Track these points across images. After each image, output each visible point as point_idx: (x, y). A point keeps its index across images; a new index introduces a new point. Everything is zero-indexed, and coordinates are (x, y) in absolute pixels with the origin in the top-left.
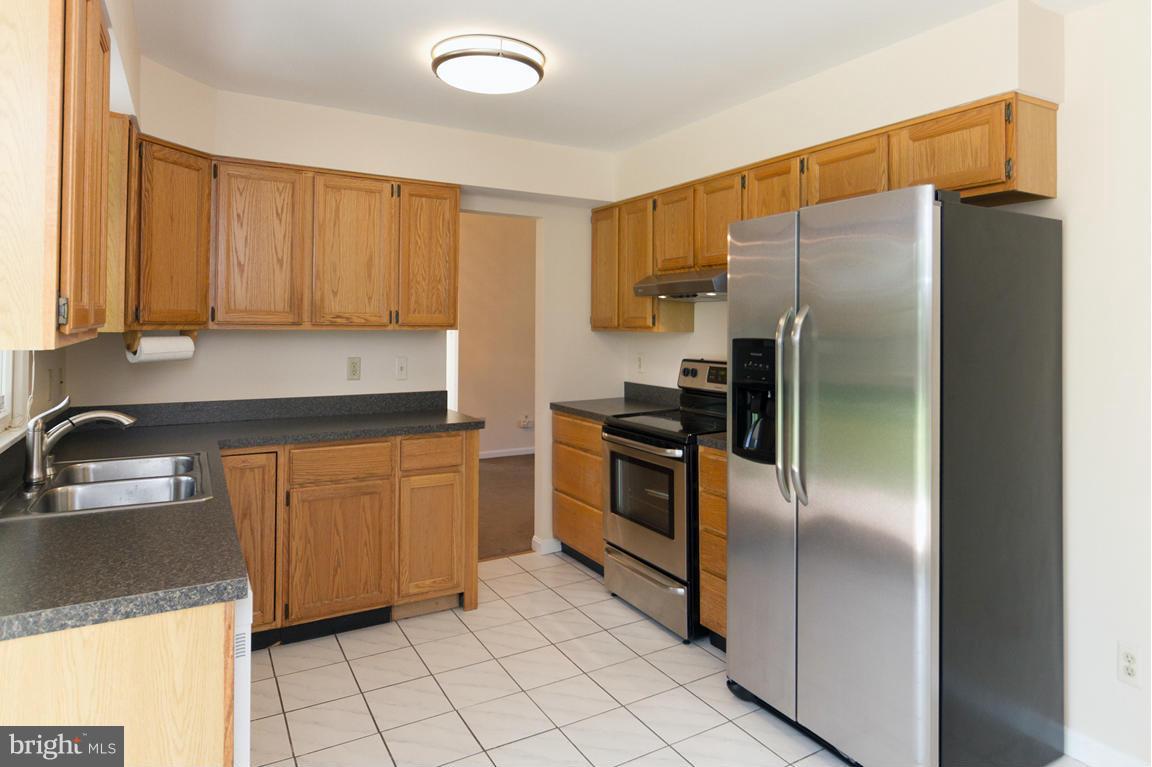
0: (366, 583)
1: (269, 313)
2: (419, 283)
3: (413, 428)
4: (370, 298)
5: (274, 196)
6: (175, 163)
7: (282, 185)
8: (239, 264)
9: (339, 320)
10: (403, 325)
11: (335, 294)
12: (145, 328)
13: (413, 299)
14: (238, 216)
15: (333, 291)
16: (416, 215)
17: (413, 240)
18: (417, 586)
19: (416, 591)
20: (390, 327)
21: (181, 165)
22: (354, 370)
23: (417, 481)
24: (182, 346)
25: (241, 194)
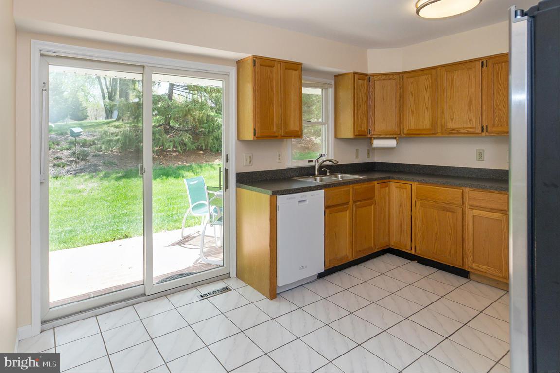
0: (450, 252)
1: (424, 130)
2: (501, 110)
3: (473, 185)
4: (470, 120)
5: (424, 81)
6: (384, 80)
7: (427, 77)
8: (412, 111)
9: (453, 131)
10: (489, 133)
11: (452, 119)
12: (374, 136)
13: (497, 119)
14: (411, 93)
15: (451, 118)
16: (498, 73)
17: (496, 87)
18: (478, 266)
19: (476, 268)
20: (483, 134)
21: (386, 80)
22: (480, 156)
23: (476, 212)
24: (392, 143)
25: (412, 84)
